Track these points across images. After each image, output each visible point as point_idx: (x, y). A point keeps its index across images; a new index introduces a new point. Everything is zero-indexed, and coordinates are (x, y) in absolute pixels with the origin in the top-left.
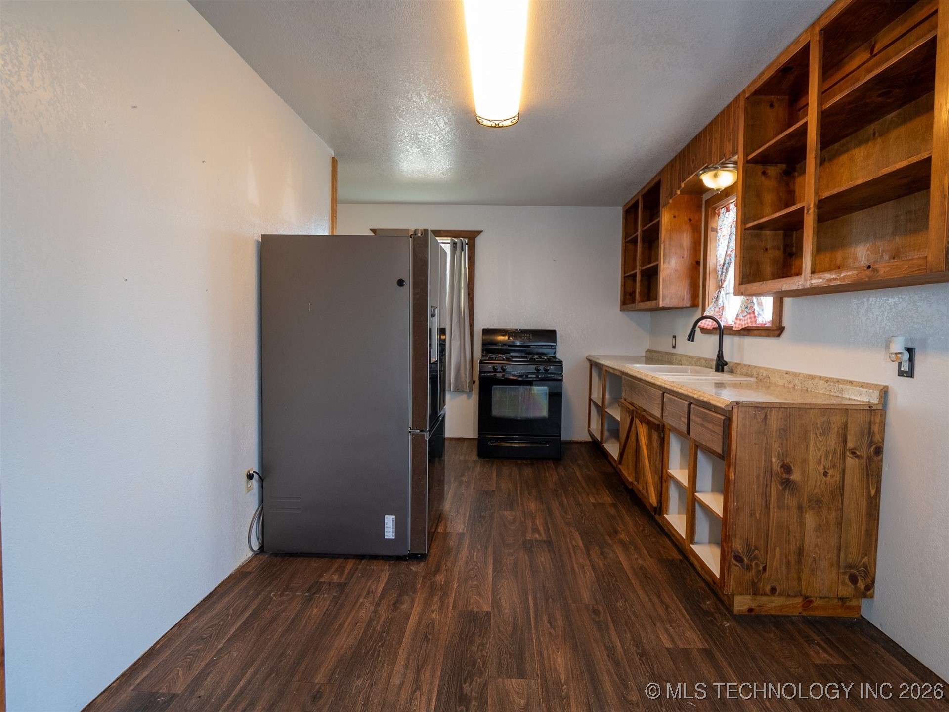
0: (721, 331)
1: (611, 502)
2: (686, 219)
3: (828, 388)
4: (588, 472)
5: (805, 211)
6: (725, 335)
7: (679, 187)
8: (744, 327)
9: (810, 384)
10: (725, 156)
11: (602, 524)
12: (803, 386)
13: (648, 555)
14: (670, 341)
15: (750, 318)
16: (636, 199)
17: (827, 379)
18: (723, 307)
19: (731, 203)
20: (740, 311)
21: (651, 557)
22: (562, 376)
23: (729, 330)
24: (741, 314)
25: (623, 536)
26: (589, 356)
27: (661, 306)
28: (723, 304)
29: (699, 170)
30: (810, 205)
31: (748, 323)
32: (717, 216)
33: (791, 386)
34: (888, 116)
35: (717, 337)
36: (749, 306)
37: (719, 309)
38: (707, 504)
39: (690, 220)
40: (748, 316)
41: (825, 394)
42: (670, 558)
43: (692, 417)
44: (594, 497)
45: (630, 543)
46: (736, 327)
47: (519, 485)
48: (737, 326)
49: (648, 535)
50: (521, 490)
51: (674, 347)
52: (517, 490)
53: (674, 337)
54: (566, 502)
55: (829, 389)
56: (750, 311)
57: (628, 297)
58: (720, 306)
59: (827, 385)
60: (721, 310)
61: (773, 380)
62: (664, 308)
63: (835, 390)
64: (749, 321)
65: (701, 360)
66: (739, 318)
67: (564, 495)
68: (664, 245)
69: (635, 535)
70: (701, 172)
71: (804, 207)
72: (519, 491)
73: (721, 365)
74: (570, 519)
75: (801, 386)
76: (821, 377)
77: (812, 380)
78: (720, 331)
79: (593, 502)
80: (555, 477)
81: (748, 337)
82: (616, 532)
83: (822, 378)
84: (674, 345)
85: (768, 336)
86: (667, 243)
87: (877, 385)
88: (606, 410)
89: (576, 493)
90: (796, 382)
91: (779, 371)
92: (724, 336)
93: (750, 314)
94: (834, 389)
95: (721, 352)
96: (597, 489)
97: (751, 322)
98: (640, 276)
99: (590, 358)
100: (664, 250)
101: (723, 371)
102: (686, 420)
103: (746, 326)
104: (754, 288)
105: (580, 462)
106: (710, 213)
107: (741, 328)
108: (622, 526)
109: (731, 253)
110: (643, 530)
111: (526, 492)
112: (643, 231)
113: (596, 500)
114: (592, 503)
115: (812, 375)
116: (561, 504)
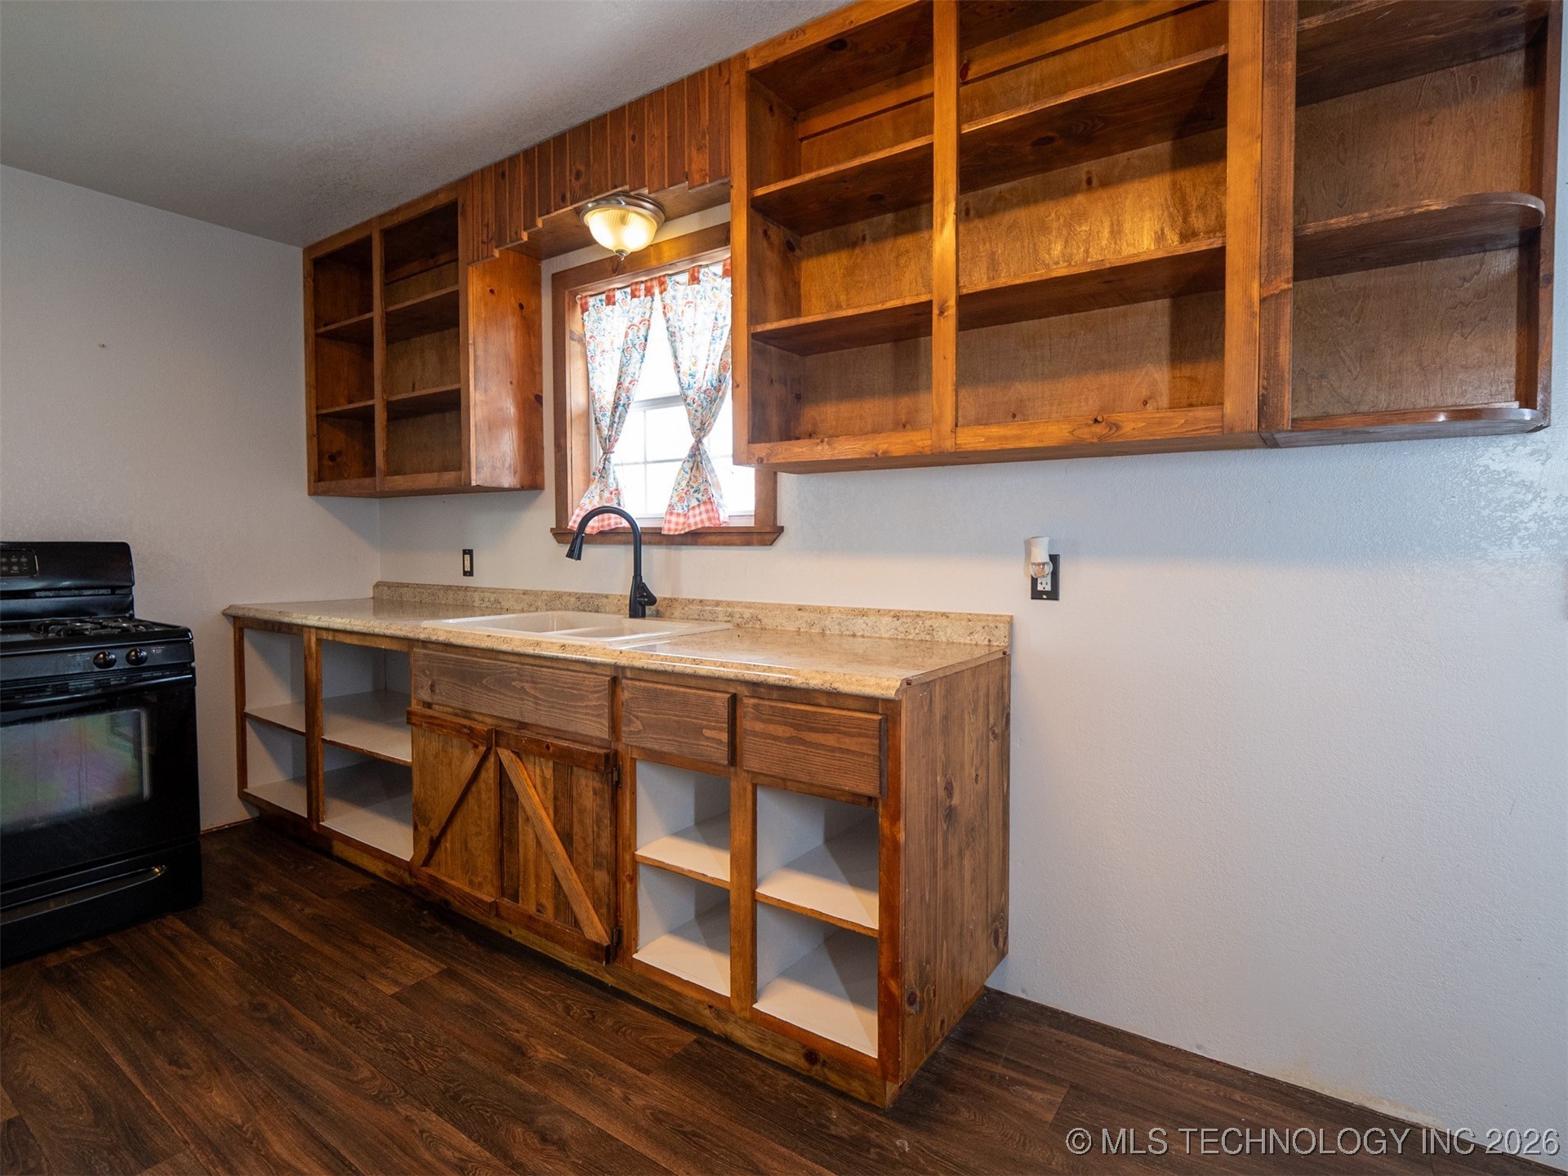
0: (637, 538)
1: (436, 971)
2: (514, 303)
3: (900, 629)
4: (307, 911)
5: (935, 311)
6: (644, 544)
7: (529, 224)
8: (693, 528)
9: (859, 625)
10: (687, 178)
11: (469, 1046)
12: (844, 629)
13: (638, 1073)
14: (457, 562)
15: (707, 511)
16: (363, 234)
17: (892, 613)
18: (617, 490)
19: (618, 289)
20: (676, 499)
21: (647, 1072)
22: (193, 671)
23: (657, 537)
24: (679, 504)
25: (542, 1053)
26: (230, 607)
27: (474, 483)
28: (617, 485)
29: (588, 200)
30: (946, 302)
31: (702, 521)
32: (579, 310)
33: (816, 630)
34: (997, 187)
35: (631, 548)
36: (702, 489)
37: (611, 493)
38: (809, 907)
39: (521, 306)
40: (703, 508)
41: (897, 639)
42: (677, 1050)
43: (747, 723)
44: (384, 976)
45: (574, 1063)
46: (669, 530)
47: (110, 1048)
48: (673, 526)
49: (588, 1015)
50: (134, 1061)
51: (469, 573)
52: (117, 1070)
53: (469, 552)
54: (317, 1029)
55: (904, 631)
56: (705, 498)
57: (327, 462)
58: (612, 489)
59: (898, 623)
60: (613, 495)
61: (768, 622)
62: (481, 489)
63: (917, 631)
64: (704, 516)
65: (564, 598)
66: (674, 511)
67: (296, 1012)
68: (475, 351)
69: (563, 1033)
70: (590, 205)
71: (930, 302)
72: (126, 1069)
73: (641, 602)
74: (374, 1077)
75: (840, 630)
76: (879, 611)
77: (865, 618)
78: (635, 536)
79: (391, 992)
80: (221, 962)
81: (695, 547)
82: (519, 1050)
83: (881, 612)
84: (468, 569)
85: (748, 544)
86: (480, 345)
87: (996, 616)
88: (327, 737)
89: (326, 985)
90: (828, 623)
91: (780, 607)
92: (643, 547)
93: (705, 503)
94: (915, 629)
95: (639, 578)
96: (374, 949)
97: (709, 519)
98: (385, 414)
99: (233, 612)
100: (475, 361)
101: (643, 616)
102: (726, 735)
103: (700, 526)
104: (797, 450)
105: (263, 888)
106: (567, 301)
107: (687, 530)
108: (517, 1025)
109: (631, 386)
110: (568, 1009)
111: (160, 1062)
112: (387, 314)
113: (396, 982)
114: (392, 996)
115: (857, 609)
116: (308, 1042)
